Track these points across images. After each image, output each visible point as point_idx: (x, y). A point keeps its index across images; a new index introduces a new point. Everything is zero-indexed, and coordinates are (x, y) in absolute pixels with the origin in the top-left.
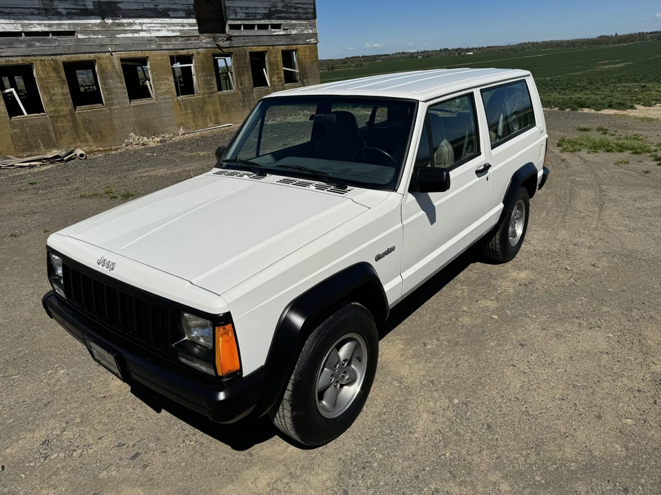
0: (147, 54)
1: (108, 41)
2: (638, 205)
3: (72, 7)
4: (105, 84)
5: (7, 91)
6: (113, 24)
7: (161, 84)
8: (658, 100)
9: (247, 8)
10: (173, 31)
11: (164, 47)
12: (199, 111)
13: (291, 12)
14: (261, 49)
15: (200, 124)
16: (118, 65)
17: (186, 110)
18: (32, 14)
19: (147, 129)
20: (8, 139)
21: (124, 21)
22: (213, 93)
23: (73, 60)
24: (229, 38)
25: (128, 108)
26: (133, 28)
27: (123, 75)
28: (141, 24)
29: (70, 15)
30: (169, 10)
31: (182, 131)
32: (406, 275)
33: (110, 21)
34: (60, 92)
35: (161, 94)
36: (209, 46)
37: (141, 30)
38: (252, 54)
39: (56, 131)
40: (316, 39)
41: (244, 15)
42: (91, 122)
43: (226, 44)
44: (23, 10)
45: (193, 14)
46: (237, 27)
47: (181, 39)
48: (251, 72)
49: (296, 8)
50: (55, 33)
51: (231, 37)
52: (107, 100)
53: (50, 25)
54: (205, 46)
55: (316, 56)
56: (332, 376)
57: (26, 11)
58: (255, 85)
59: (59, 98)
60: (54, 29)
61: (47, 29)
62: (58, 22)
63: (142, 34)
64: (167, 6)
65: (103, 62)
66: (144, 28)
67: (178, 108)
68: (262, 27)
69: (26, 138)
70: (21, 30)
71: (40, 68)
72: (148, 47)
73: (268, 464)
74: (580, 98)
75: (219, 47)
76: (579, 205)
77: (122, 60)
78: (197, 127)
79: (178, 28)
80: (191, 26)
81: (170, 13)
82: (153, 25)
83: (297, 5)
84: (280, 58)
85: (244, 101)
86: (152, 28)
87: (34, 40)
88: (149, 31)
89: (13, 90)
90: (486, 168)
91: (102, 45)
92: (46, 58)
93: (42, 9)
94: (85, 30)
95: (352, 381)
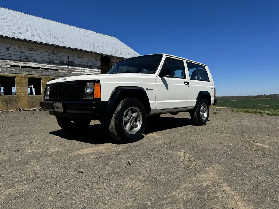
1: (69, 74)
3: (59, 62)
5: (30, 86)
6: (72, 68)
10: (92, 73)
18: (45, 63)
20: (26, 102)
21: (76, 68)
26: (78, 70)
28: (81, 69)
29: (58, 64)
30: (92, 66)
32: (157, 102)
33: (71, 67)
37: (81, 71)
44: (42, 61)
45: (100, 68)
53: (50, 67)
56: (129, 119)
57: (44, 61)
60: (51, 68)
61: (49, 68)
62: (53, 66)
63: (81, 73)
66: (82, 71)
69: (33, 103)
70: (40, 67)
71: (43, 80)
79: (94, 72)
80: (99, 72)
81: (92, 67)
82: (85, 70)
87: (44, 71)
88: (84, 72)
89: (32, 86)
90: (188, 83)
91: (67, 75)
92: (46, 77)
93: (49, 61)
94: (62, 69)
95: (136, 126)
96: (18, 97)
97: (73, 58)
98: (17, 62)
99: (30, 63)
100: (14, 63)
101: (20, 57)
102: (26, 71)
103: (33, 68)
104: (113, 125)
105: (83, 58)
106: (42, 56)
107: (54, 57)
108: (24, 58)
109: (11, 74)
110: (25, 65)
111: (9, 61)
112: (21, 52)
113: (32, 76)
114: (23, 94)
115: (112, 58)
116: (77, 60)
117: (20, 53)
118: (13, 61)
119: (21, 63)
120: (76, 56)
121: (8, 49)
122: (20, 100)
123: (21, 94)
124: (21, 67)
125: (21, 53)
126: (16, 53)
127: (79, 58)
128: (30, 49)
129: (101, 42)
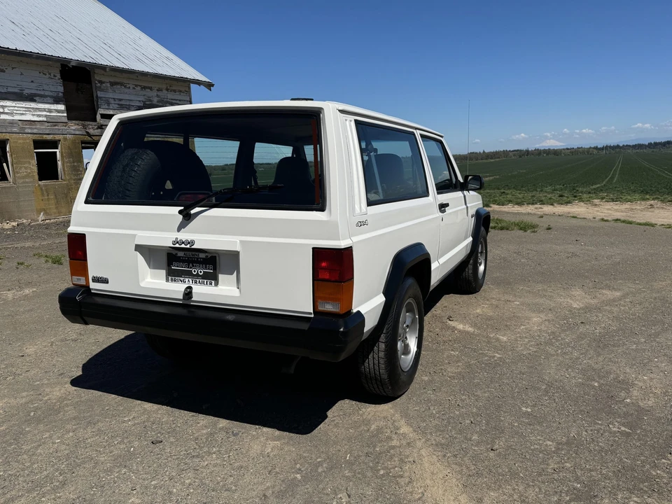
0: (7, 136)
7: (21, 168)
8: (510, 201)
9: (120, 100)
10: (39, 116)
11: (27, 131)
12: (64, 197)
15: (64, 210)
17: (48, 195)
22: (80, 179)
24: (100, 127)
30: (36, 95)
31: (42, 217)
35: (20, 178)
36: (77, 133)
37: (3, 113)
41: (117, 106)
43: (97, 132)
45: (62, 101)
47: (47, 124)
51: (102, 125)
54: (73, 132)
63: (3, 117)
64: (33, 92)
66: (6, 110)
67: (40, 193)
72: (9, 130)
75: (88, 134)
78: (60, 213)
79: (45, 113)
80: (59, 112)
81: (37, 98)
82: (16, 108)
83: (174, 101)
86: (15, 112)
88: (11, 114)
115: (97, 71)
129: (57, 19)
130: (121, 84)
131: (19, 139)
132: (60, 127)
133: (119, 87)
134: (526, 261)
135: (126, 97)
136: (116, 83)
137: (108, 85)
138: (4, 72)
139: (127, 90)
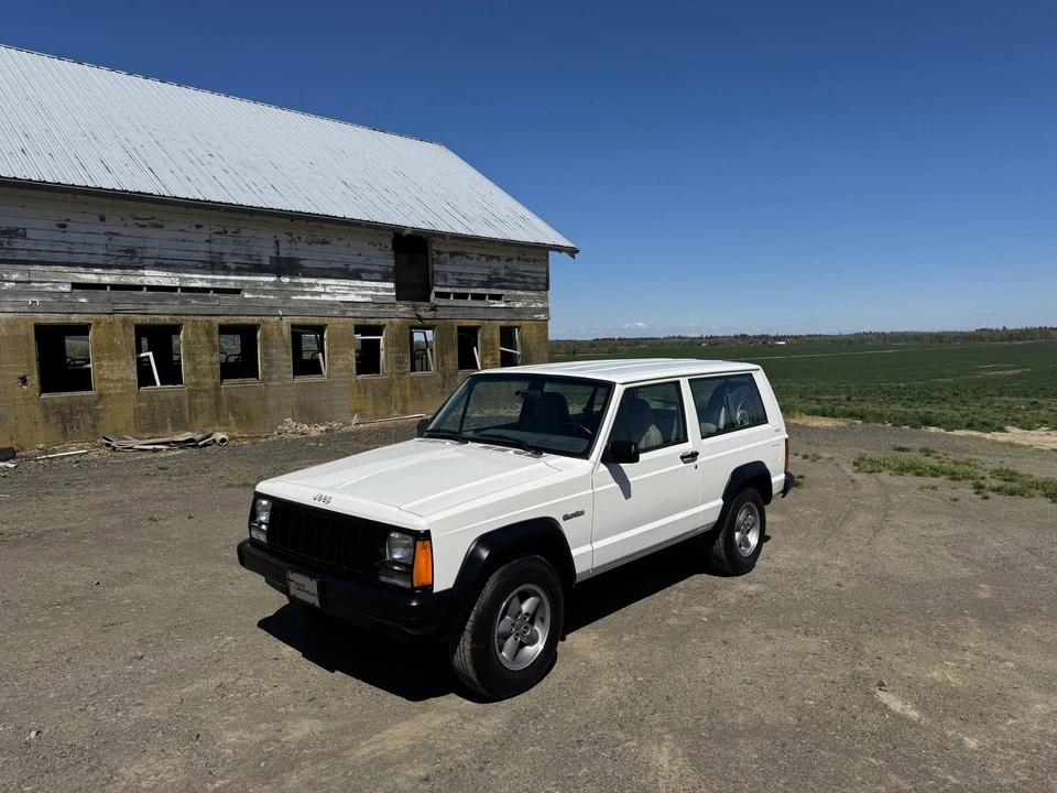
0: (326, 321)
1: (279, 303)
2: (924, 533)
3: (243, 261)
4: (266, 354)
5: (143, 355)
6: (290, 283)
7: (339, 360)
8: (1044, 422)
9: (461, 274)
10: (364, 296)
11: (348, 314)
12: (383, 395)
13: (516, 282)
14: (473, 323)
15: (382, 412)
16: (287, 332)
17: (365, 393)
18: (196, 267)
19: (309, 414)
20: (130, 415)
21: (304, 280)
22: (404, 374)
23: (233, 322)
24: (434, 308)
25: (291, 385)
26: (314, 290)
27: (290, 345)
28: (324, 286)
29: (239, 271)
30: (363, 271)
31: (355, 419)
32: (597, 545)
33: (286, 280)
34: (208, 360)
35: (335, 371)
36: (406, 316)
37: (324, 293)
38: (461, 329)
39: (192, 408)
40: (547, 315)
41: (456, 281)
42: (238, 400)
43: (429, 314)
44: (185, 263)
45: (392, 277)
46: (446, 296)
47: (372, 306)
48: (456, 351)
49: (523, 277)
50: (216, 291)
51: (436, 306)
52: (264, 373)
53: (213, 281)
54: (402, 315)
55: (546, 335)
57: (189, 263)
58: (461, 367)
59: (204, 368)
60: (218, 286)
61: (208, 285)
62: (223, 277)
63: (324, 297)
64: (360, 267)
65: (268, 327)
66: (328, 290)
67: (356, 390)
68: (476, 297)
69: (153, 415)
70: (177, 284)
71: (189, 330)
72: (328, 313)
73: (443, 710)
74: (929, 412)
75: (419, 318)
76: (851, 528)
77: (293, 326)
78: (377, 416)
79: (371, 292)
80: (387, 291)
81: (363, 275)
82: (339, 287)
83: (525, 273)
84: (497, 336)
85: (444, 387)
86: (338, 291)
87: (190, 297)
88: (333, 294)
89: (150, 354)
90: (694, 456)
91: (272, 307)
92: (200, 318)
93: (208, 262)
94: (254, 288)
95: (533, 641)
96: (101, 396)
97: (293, 245)
98: (96, 270)
99: (142, 271)
100: (84, 276)
101: (105, 252)
102: (125, 301)
103: (151, 288)
104: (467, 653)
105: (328, 243)
106: (182, 245)
107: (225, 246)
108: (120, 256)
109: (75, 316)
110: (123, 280)
111: (65, 269)
112: (110, 233)
113: (148, 317)
114: (119, 385)
115: (436, 239)
116: (308, 254)
117: (105, 240)
118: (81, 269)
119: (109, 274)
120: (303, 239)
121: (64, 226)
122: (109, 406)
123: (111, 385)
124: (109, 288)
125: (110, 239)
126: (89, 239)
127: (317, 243)
128: (140, 222)
129: (394, 175)
130: (463, 254)
131: (339, 323)
132: (387, 309)
133: (460, 257)
134: (1044, 568)
135: (469, 270)
136: (457, 254)
137: (447, 256)
138: (329, 243)
139: (469, 262)
